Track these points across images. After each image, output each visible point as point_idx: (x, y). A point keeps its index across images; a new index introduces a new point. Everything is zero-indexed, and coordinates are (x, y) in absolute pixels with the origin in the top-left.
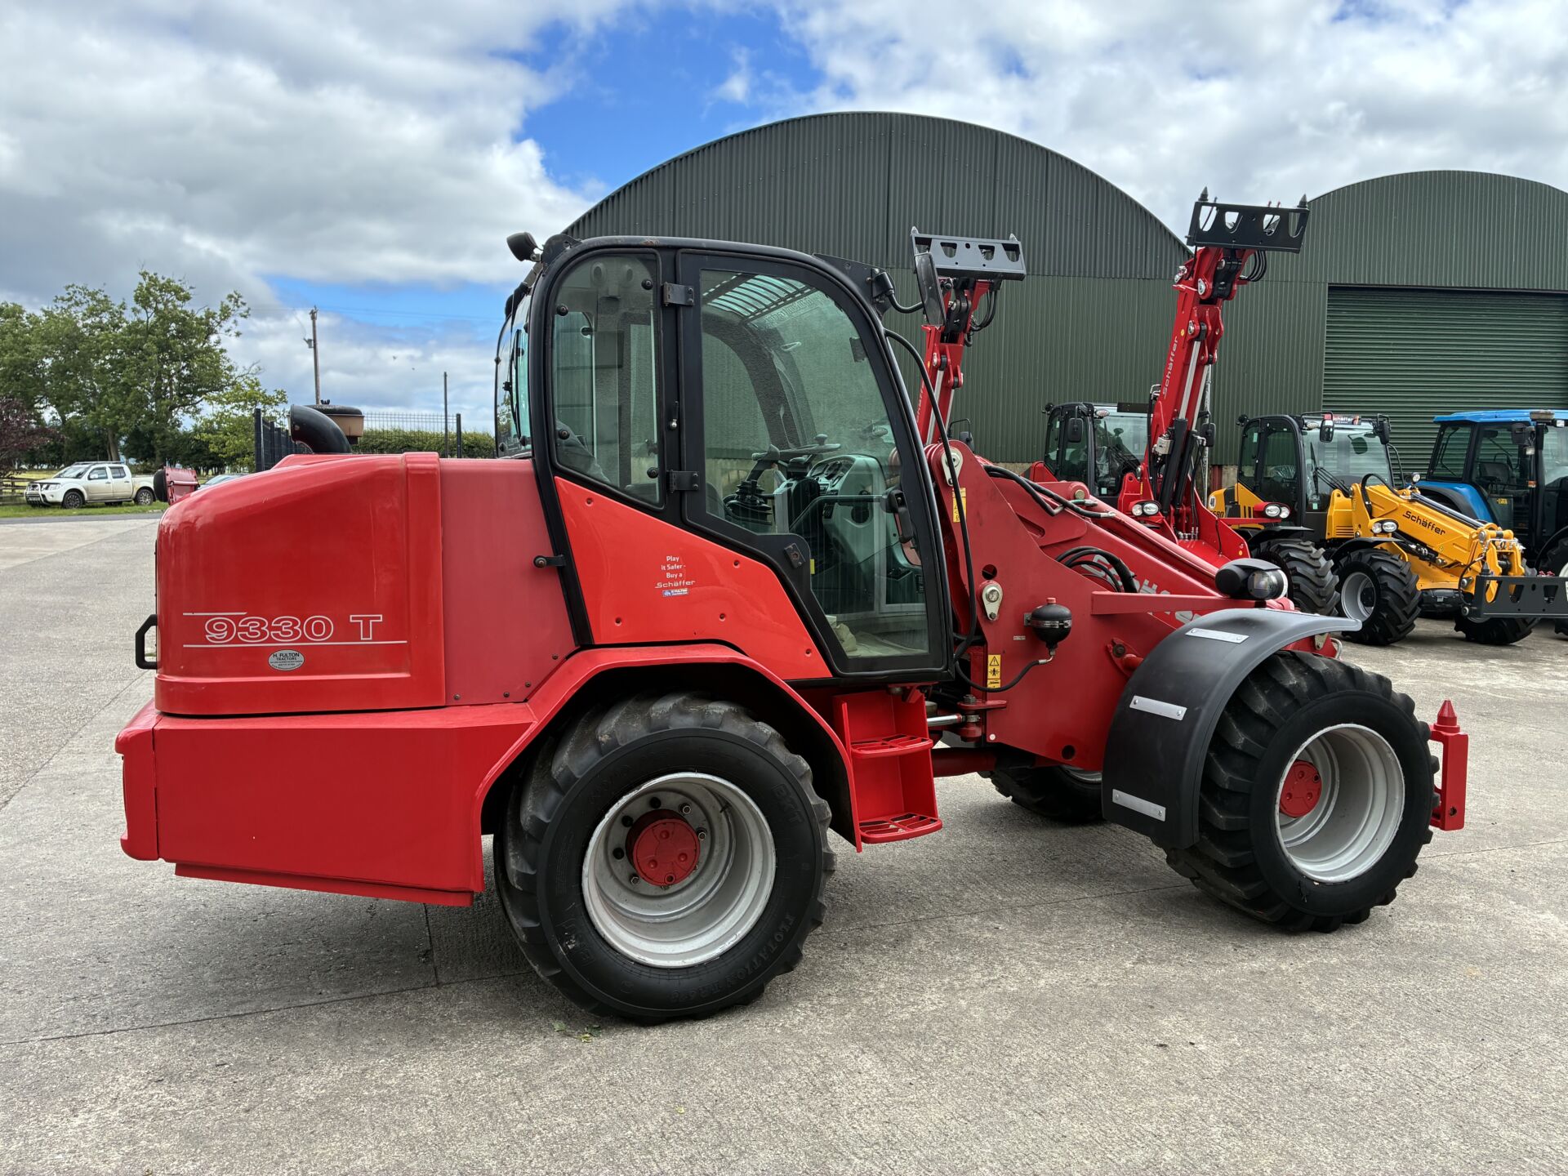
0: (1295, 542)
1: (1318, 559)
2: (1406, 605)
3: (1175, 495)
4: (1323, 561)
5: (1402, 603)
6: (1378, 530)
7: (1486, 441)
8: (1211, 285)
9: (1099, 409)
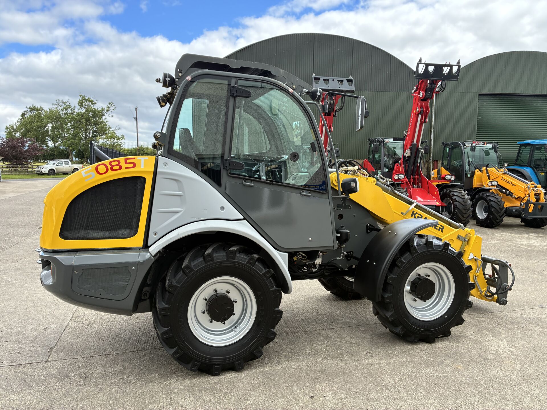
0: (457, 189)
1: (464, 196)
2: (499, 213)
3: (413, 171)
4: (466, 196)
5: (498, 212)
6: (490, 184)
7: (536, 151)
8: (424, 93)
9: (386, 140)
